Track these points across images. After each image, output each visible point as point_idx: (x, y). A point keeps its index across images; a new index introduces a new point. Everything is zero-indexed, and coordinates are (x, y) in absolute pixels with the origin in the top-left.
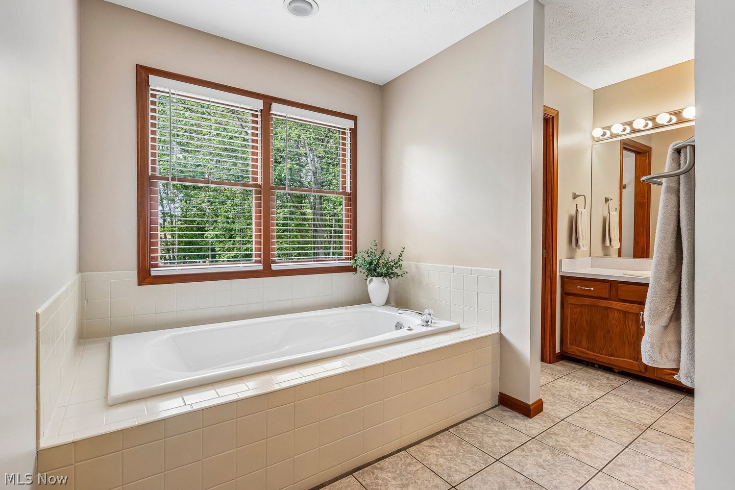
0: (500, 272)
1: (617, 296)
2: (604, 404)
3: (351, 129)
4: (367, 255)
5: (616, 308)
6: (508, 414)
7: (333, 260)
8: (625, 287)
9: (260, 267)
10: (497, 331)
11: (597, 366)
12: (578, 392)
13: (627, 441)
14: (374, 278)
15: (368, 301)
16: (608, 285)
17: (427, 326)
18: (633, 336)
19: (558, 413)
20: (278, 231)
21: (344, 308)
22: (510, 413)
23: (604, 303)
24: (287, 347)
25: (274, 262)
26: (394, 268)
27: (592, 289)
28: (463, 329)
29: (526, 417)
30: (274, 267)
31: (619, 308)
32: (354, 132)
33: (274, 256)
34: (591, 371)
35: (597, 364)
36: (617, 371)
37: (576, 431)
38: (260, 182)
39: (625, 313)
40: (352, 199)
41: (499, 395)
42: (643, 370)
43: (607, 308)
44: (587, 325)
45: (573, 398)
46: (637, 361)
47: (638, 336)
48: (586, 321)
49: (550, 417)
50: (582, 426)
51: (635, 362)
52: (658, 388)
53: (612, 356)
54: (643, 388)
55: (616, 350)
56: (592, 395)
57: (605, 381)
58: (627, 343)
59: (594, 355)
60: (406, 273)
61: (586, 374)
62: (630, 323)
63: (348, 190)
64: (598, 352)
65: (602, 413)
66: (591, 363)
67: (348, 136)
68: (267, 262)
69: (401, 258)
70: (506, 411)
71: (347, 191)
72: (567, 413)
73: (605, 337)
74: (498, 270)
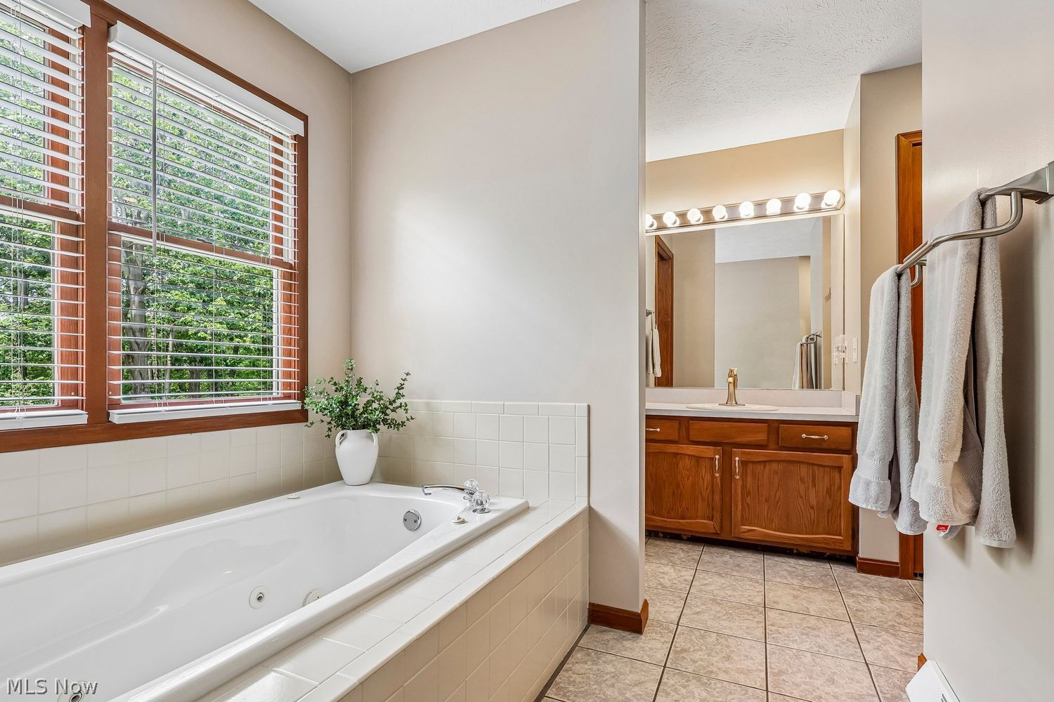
0: (589, 406)
1: (688, 438)
2: (703, 587)
3: (296, 137)
4: (334, 388)
5: (688, 453)
6: (611, 635)
7: (259, 400)
8: (698, 425)
9: (80, 417)
10: (585, 505)
11: (662, 535)
12: (666, 577)
13: (759, 633)
14: (350, 433)
15: (340, 478)
16: (676, 424)
17: (483, 510)
18: (707, 489)
19: (666, 615)
20: (126, 331)
21: (293, 495)
22: (612, 634)
23: (672, 448)
24: (162, 609)
25: (116, 405)
26: (388, 411)
27: (658, 430)
28: (535, 509)
29: (635, 635)
30: (117, 417)
31: (691, 453)
32: (302, 144)
33: (115, 390)
34: (658, 542)
35: (662, 532)
36: (685, 537)
37: (703, 637)
38: (76, 205)
39: (698, 459)
40: (299, 276)
41: (589, 609)
42: (718, 532)
43: (676, 454)
44: (652, 480)
45: (667, 588)
46: (712, 520)
47: (712, 487)
48: (650, 475)
49: (661, 625)
50: (704, 627)
51: (709, 522)
52: (734, 550)
53: (683, 519)
54: (723, 554)
55: (688, 509)
56: (684, 578)
57: (682, 555)
58: (700, 498)
59: (662, 520)
60: (412, 419)
61: (657, 549)
62: (704, 472)
63: (289, 256)
64: (666, 515)
65: (710, 600)
66: (655, 532)
67: (289, 151)
68: (98, 406)
69: (401, 391)
70: (604, 631)
71: (285, 259)
72: (675, 612)
73: (674, 493)
74: (586, 405)
